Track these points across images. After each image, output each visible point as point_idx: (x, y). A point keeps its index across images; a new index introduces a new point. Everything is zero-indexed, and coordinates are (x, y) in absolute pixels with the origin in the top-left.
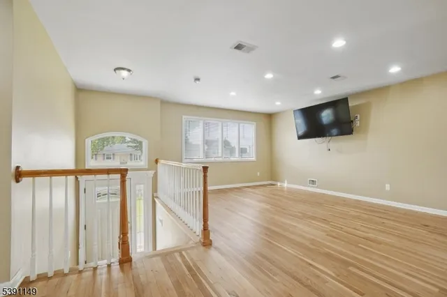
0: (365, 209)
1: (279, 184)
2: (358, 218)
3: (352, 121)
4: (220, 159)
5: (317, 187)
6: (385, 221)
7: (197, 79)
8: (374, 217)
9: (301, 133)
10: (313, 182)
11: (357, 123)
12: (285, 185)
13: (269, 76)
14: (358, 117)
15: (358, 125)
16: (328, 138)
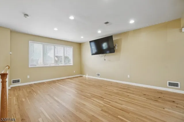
0: (120, 88)
1: (84, 76)
2: (117, 94)
3: (114, 47)
4: (54, 65)
5: (100, 77)
6: (129, 94)
7: (26, 15)
8: (124, 93)
9: (94, 52)
10: (99, 75)
11: (116, 48)
12: (87, 76)
13: (72, 18)
14: (117, 45)
15: (117, 48)
16: (105, 54)
